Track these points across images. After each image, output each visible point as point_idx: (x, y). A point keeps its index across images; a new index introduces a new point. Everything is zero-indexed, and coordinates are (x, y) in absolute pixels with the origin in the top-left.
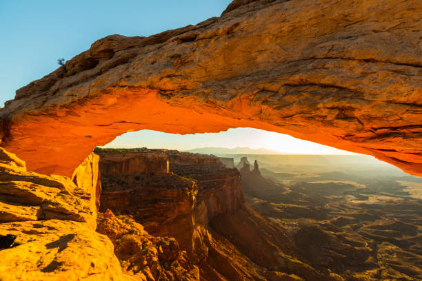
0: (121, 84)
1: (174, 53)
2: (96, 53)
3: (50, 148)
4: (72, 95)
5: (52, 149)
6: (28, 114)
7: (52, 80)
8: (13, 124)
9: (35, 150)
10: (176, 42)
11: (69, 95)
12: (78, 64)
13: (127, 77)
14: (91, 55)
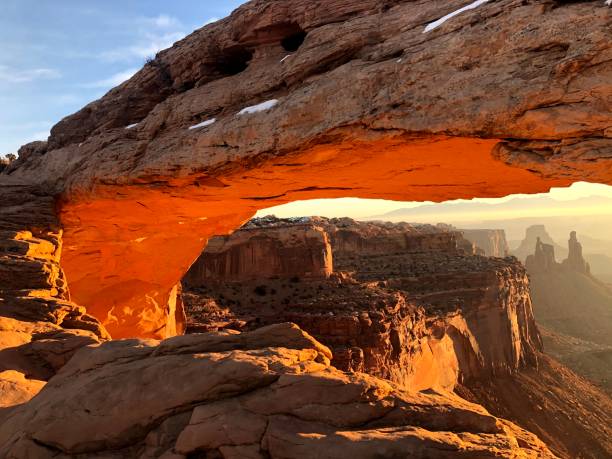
0: (378, 125)
2: (249, 32)
3: (123, 244)
4: (226, 145)
5: (128, 248)
6: (103, 182)
8: (66, 202)
9: (99, 252)
11: (218, 146)
12: (199, 63)
13: (395, 106)
14: (235, 40)
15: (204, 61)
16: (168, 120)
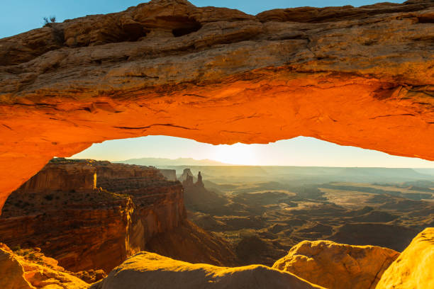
0: (307, 68)
1: (421, 34)
2: (152, 17)
7: (14, 50)
10: (409, 21)
11: (133, 76)
12: (98, 31)
13: (319, 58)
14: (136, 20)
15: (102, 30)
16: (64, 61)
